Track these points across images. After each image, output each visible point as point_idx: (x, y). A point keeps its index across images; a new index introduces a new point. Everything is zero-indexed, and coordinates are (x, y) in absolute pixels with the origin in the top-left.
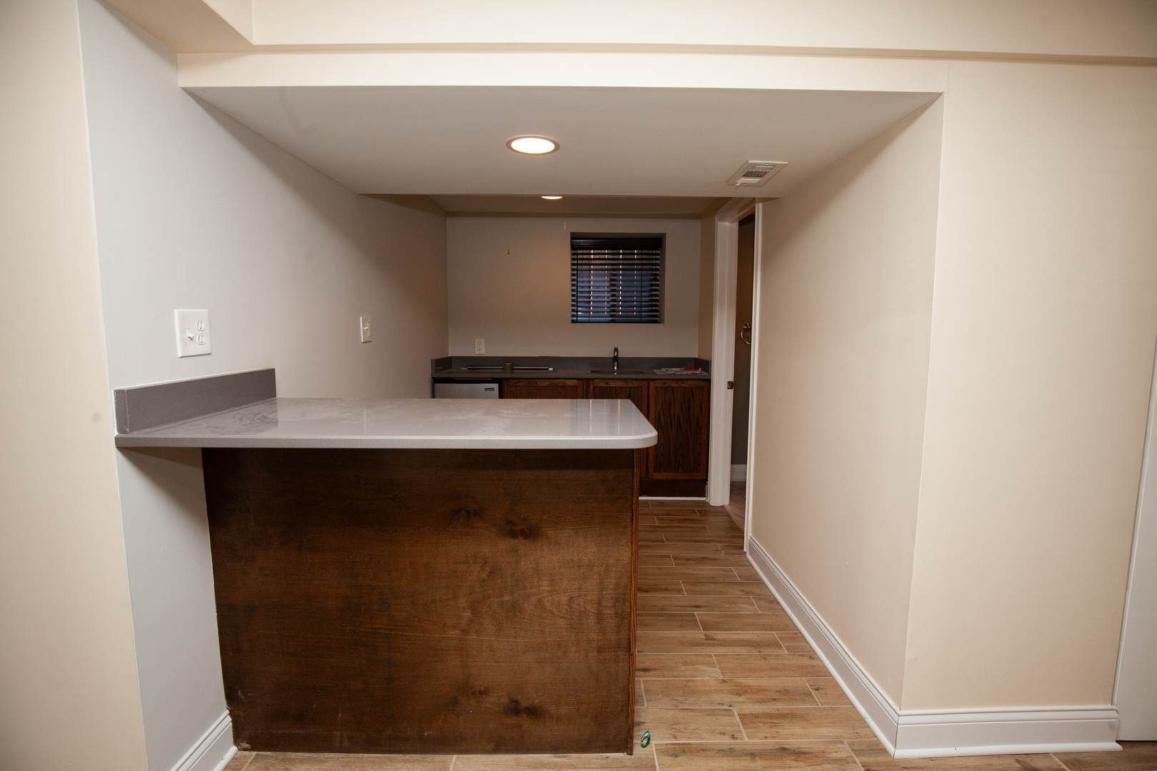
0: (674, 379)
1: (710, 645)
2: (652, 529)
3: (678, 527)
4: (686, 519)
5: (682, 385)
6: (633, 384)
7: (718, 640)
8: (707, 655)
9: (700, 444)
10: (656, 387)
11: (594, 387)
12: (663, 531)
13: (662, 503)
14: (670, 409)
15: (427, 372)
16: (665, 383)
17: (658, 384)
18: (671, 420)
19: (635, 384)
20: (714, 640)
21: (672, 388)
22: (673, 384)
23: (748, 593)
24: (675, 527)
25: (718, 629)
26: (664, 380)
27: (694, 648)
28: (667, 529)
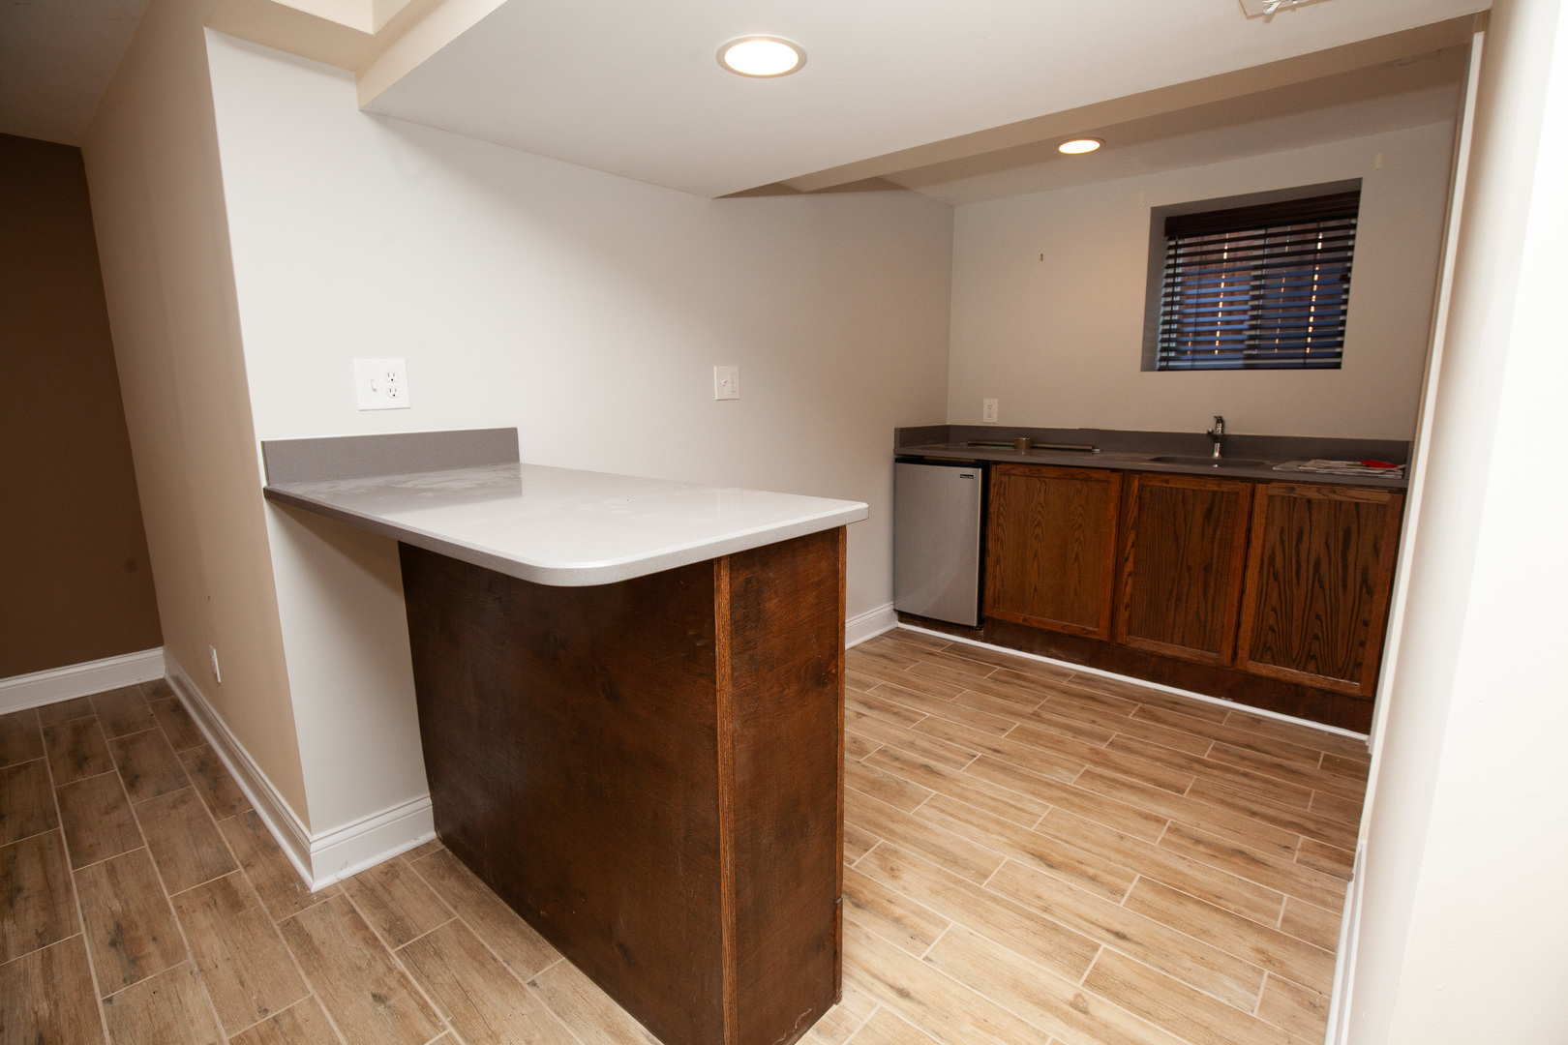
0: (1315, 483)
1: (1067, 1019)
2: (1183, 762)
3: (1245, 775)
4: (1280, 766)
5: (1335, 497)
6: (1219, 485)
7: (1093, 1018)
8: (1038, 1033)
9: (1366, 624)
10: (1271, 497)
11: (1142, 487)
12: (1199, 772)
13: (1257, 721)
14: (1299, 541)
15: (888, 446)
16: (1292, 489)
17: (1274, 490)
18: (1298, 563)
19: (1226, 487)
20: (1085, 1012)
21: (1309, 501)
22: (1312, 494)
23: (1269, 960)
24: (1236, 772)
25: (1116, 997)
26: (1290, 484)
27: (1030, 1006)
28: (1215, 772)
